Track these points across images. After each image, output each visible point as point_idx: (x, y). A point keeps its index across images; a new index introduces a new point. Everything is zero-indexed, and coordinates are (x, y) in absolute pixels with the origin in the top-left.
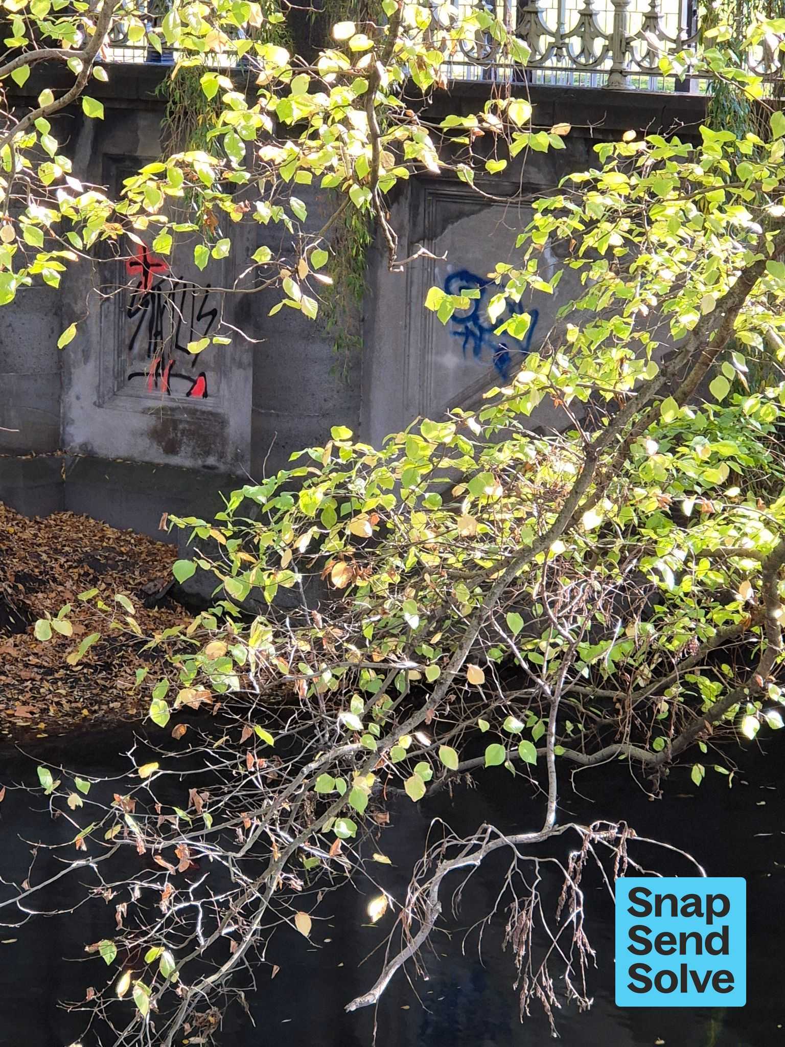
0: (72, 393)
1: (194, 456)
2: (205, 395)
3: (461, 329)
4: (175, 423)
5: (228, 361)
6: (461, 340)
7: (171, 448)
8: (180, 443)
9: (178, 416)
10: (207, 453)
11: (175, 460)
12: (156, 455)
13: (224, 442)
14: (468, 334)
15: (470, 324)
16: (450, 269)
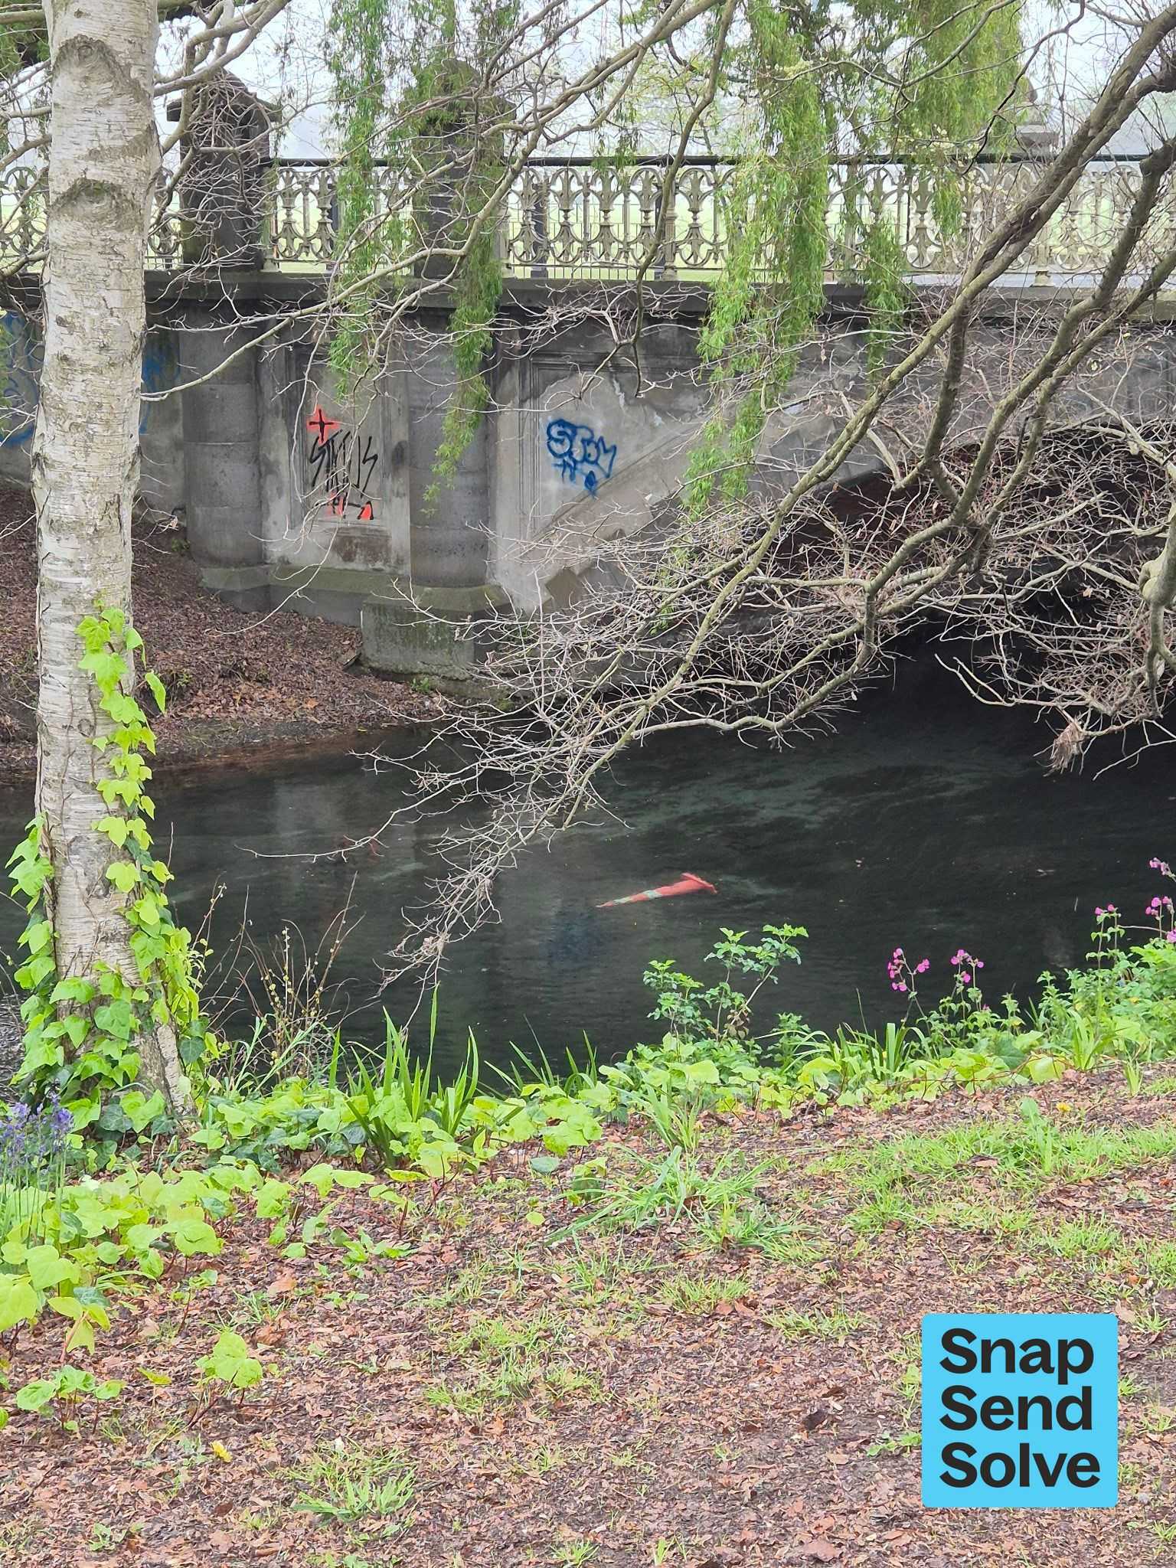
0: (270, 520)
1: (366, 562)
2: (372, 518)
3: (560, 462)
4: (350, 539)
5: (388, 492)
6: (561, 470)
7: (348, 557)
8: (355, 553)
9: (353, 533)
10: (376, 560)
11: (350, 566)
12: (339, 564)
13: (388, 550)
14: (565, 465)
15: (566, 458)
16: (550, 419)
